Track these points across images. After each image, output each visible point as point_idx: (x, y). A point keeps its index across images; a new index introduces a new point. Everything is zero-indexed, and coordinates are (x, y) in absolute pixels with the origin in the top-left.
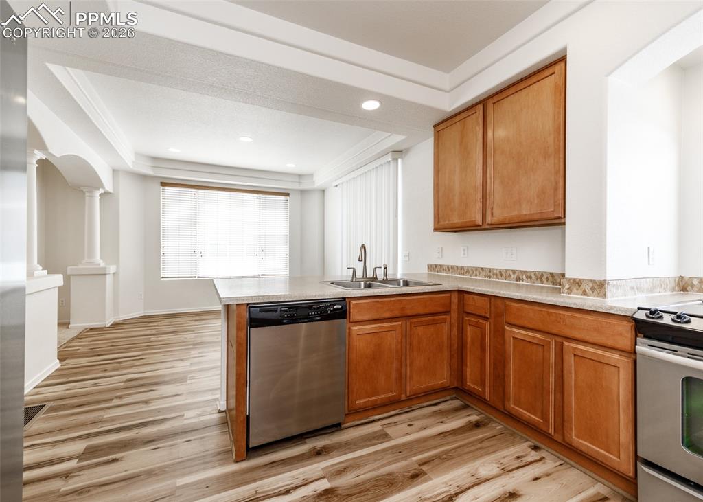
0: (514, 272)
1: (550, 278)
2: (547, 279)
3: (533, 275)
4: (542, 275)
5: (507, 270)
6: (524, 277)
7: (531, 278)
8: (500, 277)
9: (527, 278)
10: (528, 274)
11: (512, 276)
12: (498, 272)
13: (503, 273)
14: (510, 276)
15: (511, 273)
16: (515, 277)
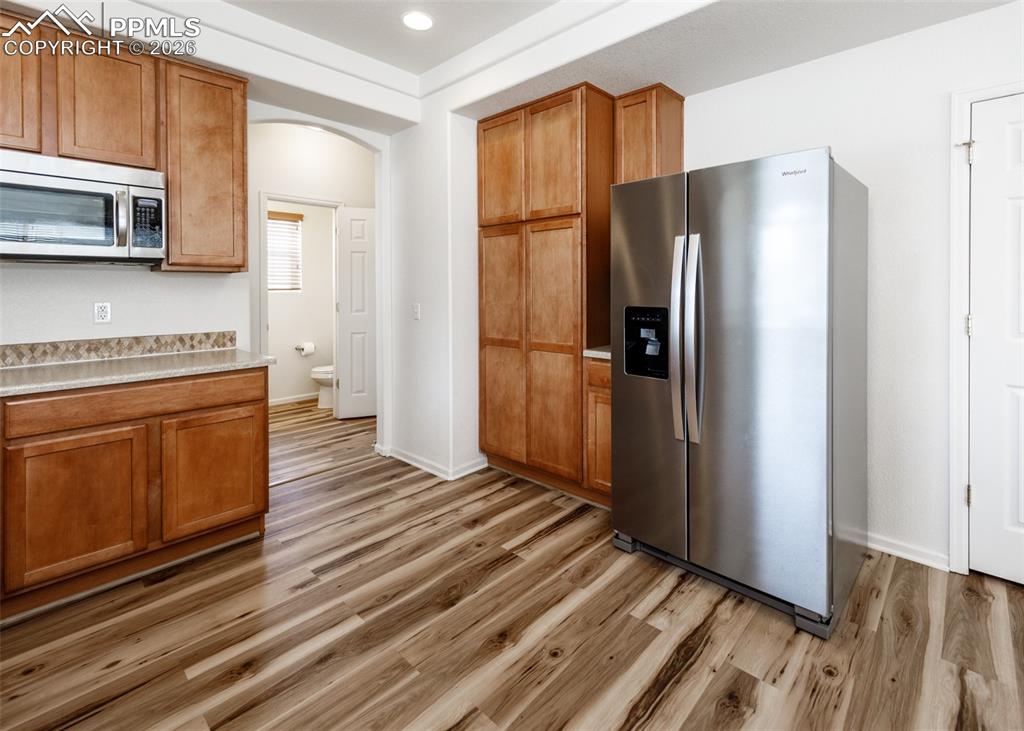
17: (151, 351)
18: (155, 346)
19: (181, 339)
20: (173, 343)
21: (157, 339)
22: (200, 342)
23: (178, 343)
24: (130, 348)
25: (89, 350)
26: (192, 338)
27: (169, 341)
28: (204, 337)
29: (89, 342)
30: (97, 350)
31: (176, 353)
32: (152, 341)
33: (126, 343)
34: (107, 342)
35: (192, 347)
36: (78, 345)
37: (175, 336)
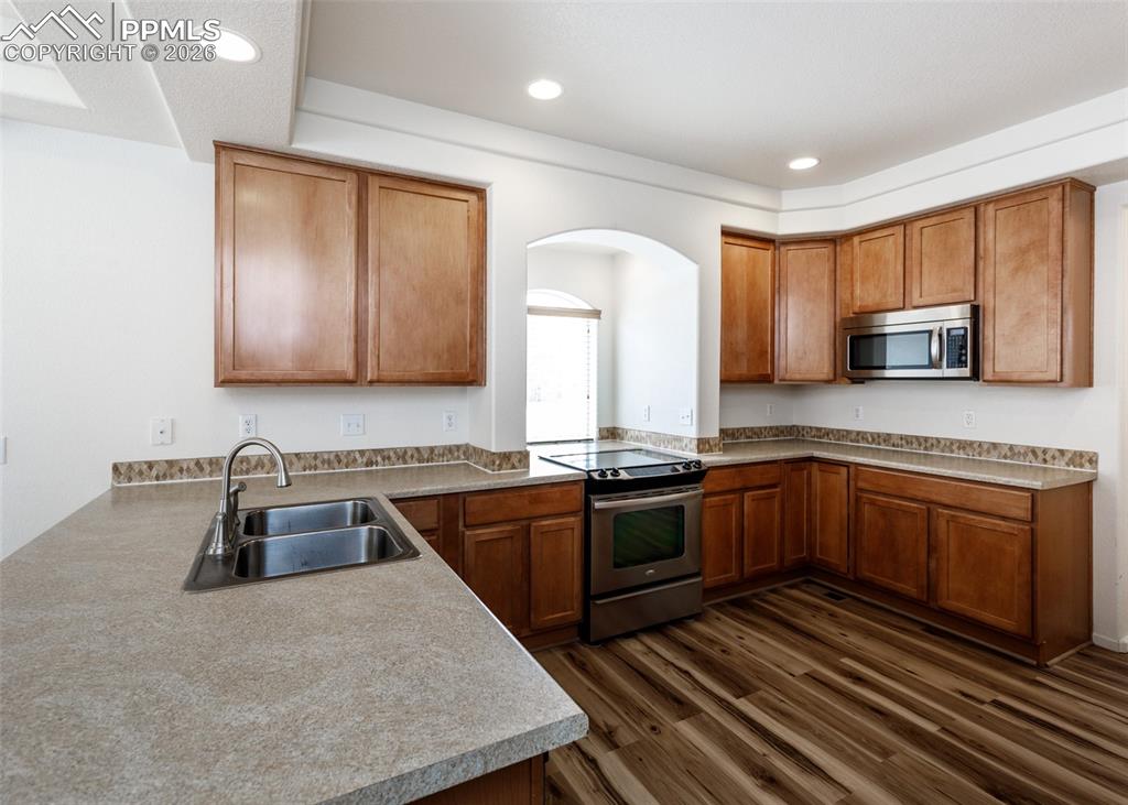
0: (362, 452)
1: (416, 455)
2: (412, 456)
3: (392, 454)
4: (405, 452)
5: (349, 453)
6: (379, 459)
7: (389, 458)
8: (336, 464)
9: (383, 459)
10: (386, 453)
11: (360, 460)
12: (332, 457)
13: (342, 457)
14: (355, 460)
15: (357, 456)
16: (365, 460)
17: (1005, 457)
18: (1009, 454)
19: (1034, 451)
20: (1025, 455)
21: (1011, 448)
22: (1054, 458)
23: (1030, 454)
24: (988, 452)
25: (959, 448)
26: (1045, 451)
27: (1022, 451)
28: (1057, 454)
29: (959, 441)
30: (964, 448)
31: (1027, 463)
32: (1006, 448)
33: (985, 447)
34: (971, 443)
35: (1045, 461)
36: (952, 442)
37: (1028, 447)
